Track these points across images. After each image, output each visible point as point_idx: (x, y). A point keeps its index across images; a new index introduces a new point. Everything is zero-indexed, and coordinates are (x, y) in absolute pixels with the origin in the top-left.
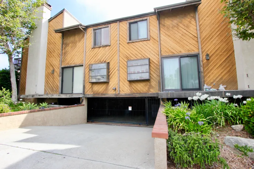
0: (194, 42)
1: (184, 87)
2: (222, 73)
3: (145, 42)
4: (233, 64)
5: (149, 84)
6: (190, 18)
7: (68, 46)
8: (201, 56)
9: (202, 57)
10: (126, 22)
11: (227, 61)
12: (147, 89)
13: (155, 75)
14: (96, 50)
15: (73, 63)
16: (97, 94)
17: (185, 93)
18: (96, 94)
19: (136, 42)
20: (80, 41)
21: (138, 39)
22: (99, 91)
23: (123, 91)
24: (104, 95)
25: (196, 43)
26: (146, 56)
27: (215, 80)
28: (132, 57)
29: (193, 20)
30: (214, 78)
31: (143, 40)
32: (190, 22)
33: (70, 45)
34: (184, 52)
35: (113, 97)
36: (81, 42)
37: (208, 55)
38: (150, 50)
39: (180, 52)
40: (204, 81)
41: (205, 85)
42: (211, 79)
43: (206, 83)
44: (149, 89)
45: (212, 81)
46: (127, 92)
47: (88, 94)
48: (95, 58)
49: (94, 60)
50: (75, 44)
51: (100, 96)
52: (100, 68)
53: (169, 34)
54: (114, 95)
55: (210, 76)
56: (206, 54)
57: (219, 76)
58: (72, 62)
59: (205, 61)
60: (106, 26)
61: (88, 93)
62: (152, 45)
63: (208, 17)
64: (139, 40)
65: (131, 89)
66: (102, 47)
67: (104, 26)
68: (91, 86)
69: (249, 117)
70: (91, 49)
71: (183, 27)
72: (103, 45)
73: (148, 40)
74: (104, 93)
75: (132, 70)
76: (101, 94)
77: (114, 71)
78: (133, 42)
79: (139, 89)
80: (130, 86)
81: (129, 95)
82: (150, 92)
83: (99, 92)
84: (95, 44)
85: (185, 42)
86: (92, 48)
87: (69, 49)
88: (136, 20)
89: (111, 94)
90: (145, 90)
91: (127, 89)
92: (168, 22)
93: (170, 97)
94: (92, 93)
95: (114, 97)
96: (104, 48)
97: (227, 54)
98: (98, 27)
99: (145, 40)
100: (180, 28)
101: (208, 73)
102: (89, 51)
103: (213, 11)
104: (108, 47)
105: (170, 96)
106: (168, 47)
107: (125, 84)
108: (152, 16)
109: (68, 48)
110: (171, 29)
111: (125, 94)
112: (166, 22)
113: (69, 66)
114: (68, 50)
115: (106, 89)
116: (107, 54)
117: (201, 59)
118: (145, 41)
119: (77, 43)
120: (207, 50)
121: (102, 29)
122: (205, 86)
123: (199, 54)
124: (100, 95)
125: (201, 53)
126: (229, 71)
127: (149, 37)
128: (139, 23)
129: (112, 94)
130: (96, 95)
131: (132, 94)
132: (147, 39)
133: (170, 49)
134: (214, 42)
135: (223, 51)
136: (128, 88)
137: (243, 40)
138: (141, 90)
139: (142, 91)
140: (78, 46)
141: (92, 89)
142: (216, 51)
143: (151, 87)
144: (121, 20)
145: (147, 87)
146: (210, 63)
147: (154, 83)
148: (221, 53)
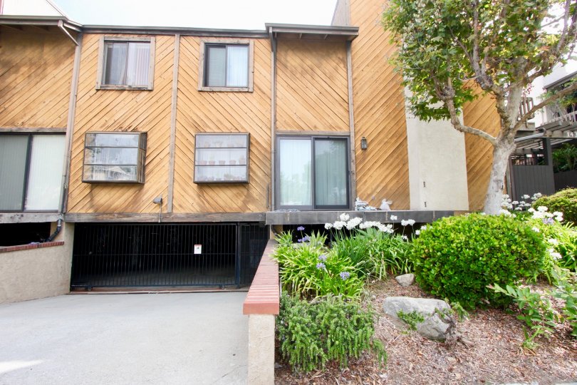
0: (342, 110)
1: (320, 203)
2: (386, 177)
3: (240, 95)
4: (405, 163)
5: (245, 191)
6: (337, 61)
7: (16, 72)
8: (352, 140)
9: (355, 143)
10: (198, 39)
11: (395, 155)
12: (240, 203)
13: (260, 173)
14: (110, 96)
15: (32, 122)
16: (107, 214)
17: (319, 215)
18: (104, 213)
19: (220, 92)
20: (58, 63)
21: (225, 87)
22: (114, 205)
23: (181, 206)
24: (128, 216)
25: (345, 114)
26: (243, 128)
27: (376, 189)
28: (210, 128)
29: (342, 65)
30: (374, 187)
31: (236, 90)
32: (336, 69)
33: (24, 69)
34: (322, 130)
35: (153, 221)
36: (62, 67)
37: (364, 140)
38: (252, 115)
39: (315, 127)
40: (356, 192)
41: (358, 199)
42: (368, 188)
43: (359, 194)
44: (245, 203)
45: (369, 192)
46: (192, 209)
47: (78, 215)
48: (106, 118)
49: (103, 121)
50: (40, 71)
51: (116, 219)
52: (118, 146)
53: (294, 86)
54: (156, 217)
55: (366, 181)
56: (361, 138)
57: (382, 182)
58: (26, 119)
59: (360, 151)
60: (143, 38)
61: (76, 211)
62: (257, 106)
63: (368, 65)
64: (228, 90)
65: (201, 203)
66: (129, 91)
67: (136, 36)
68: (87, 191)
69: (423, 260)
70: (94, 91)
71: (323, 76)
72: (130, 87)
73: (248, 92)
74: (129, 210)
75: (206, 156)
76: (119, 214)
77: (162, 156)
78: (213, 92)
79: (222, 203)
80: (199, 196)
81: (197, 216)
82: (248, 211)
83: (112, 207)
84: (107, 79)
85: (324, 108)
86: (98, 90)
87: (18, 81)
88: (222, 41)
89: (147, 211)
90: (236, 207)
91: (191, 201)
92: (293, 60)
93: (289, 223)
94: (91, 211)
95: (157, 223)
96: (135, 95)
97: (396, 141)
98: (119, 36)
99: (241, 90)
100: (318, 79)
101: (364, 175)
102: (87, 97)
103: (377, 56)
104: (146, 93)
105: (290, 220)
106: (291, 114)
107: (187, 188)
108: (260, 40)
109: (13, 77)
110: (298, 75)
111: (187, 214)
112: (289, 59)
113: (14, 129)
114: (13, 85)
115: (135, 201)
116: (140, 111)
117: (352, 148)
118: (240, 92)
119: (49, 70)
120: (364, 129)
121: (130, 44)
122: (358, 202)
123: (349, 136)
124: (116, 215)
125: (352, 135)
126: (398, 174)
127: (251, 86)
128: (230, 49)
129: (150, 214)
130: (105, 216)
131: (204, 215)
132: (246, 90)
133: (295, 117)
134: (376, 116)
135: (390, 136)
136: (194, 199)
137: (421, 119)
138: (226, 206)
139: (230, 208)
140: (48, 78)
141: (92, 200)
142: (379, 134)
143: (249, 198)
144: (184, 33)
145: (242, 199)
146: (369, 155)
147: (256, 191)
148: (386, 140)
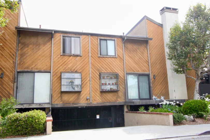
0: (146, 65)
2: (162, 88)
4: (167, 83)
5: (116, 94)
6: (144, 47)
7: (28, 47)
8: (151, 76)
9: (151, 77)
10: (97, 37)
11: (164, 81)
12: (115, 98)
13: (121, 88)
14: (66, 58)
15: (36, 67)
16: (68, 104)
18: (66, 104)
19: (106, 57)
20: (44, 44)
21: (107, 55)
23: (94, 100)
24: (76, 104)
25: (148, 66)
26: (115, 71)
27: (159, 93)
28: (104, 71)
29: (146, 49)
30: (158, 92)
31: (112, 57)
32: (144, 50)
33: (31, 46)
34: (141, 72)
36: (46, 46)
37: (154, 76)
38: (117, 66)
39: (138, 71)
40: (153, 93)
41: (154, 96)
42: (156, 92)
43: (154, 94)
45: (157, 94)
46: (99, 101)
47: (57, 104)
48: (65, 67)
49: (64, 68)
50: (37, 47)
51: (72, 106)
52: (74, 77)
53: (131, 56)
54: (86, 104)
55: (155, 90)
56: (153, 75)
57: (160, 90)
58: (33, 66)
59: (153, 79)
61: (56, 103)
62: (119, 63)
63: (154, 49)
64: (109, 57)
65: (101, 99)
66: (73, 56)
67: (74, 35)
68: (60, 95)
70: (59, 56)
71: (140, 52)
72: (74, 54)
73: (116, 58)
74: (75, 102)
75: (103, 81)
76: (73, 103)
77: (87, 81)
78: (104, 57)
79: (109, 99)
80: (101, 96)
81: (101, 104)
82: (118, 101)
83: (69, 101)
84: (64, 51)
85: (141, 64)
86: (61, 56)
87: (28, 51)
88: (105, 38)
89: (82, 103)
90: (113, 99)
91: (98, 98)
92: (130, 46)
94: (61, 103)
95: (87, 107)
96: (75, 58)
97: (164, 76)
98: (68, 34)
99: (113, 57)
100: (138, 53)
101: (155, 88)
102: (57, 58)
103: (157, 46)
104: (79, 57)
105: (141, 103)
106: (130, 66)
107: (97, 93)
108: (118, 38)
109: (26, 49)
110: (132, 52)
111: (97, 103)
112: (128, 46)
113: (29, 70)
115: (78, 98)
116: (78, 64)
117: (151, 78)
118: (113, 58)
119: (41, 46)
120: (154, 72)
121: (72, 38)
122: (154, 97)
123: (150, 74)
124: (71, 104)
125: (151, 74)
126: (165, 88)
127: (117, 55)
128: (108, 41)
129: (84, 103)
130: (67, 104)
131: (103, 103)
132: (115, 57)
133: (132, 67)
134: (157, 67)
135: (162, 74)
136: (99, 97)
139: (112, 100)
140: (41, 50)
141: (61, 98)
142: (159, 73)
143: (118, 97)
144: (92, 35)
145: (115, 97)
146: (156, 81)
147: (121, 94)
148: (161, 75)
